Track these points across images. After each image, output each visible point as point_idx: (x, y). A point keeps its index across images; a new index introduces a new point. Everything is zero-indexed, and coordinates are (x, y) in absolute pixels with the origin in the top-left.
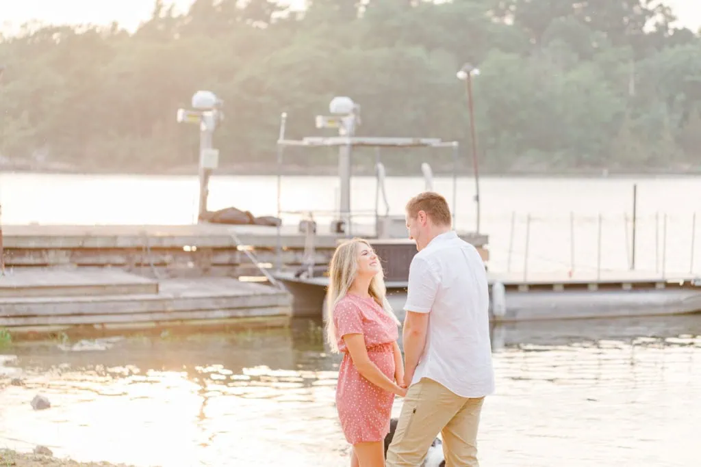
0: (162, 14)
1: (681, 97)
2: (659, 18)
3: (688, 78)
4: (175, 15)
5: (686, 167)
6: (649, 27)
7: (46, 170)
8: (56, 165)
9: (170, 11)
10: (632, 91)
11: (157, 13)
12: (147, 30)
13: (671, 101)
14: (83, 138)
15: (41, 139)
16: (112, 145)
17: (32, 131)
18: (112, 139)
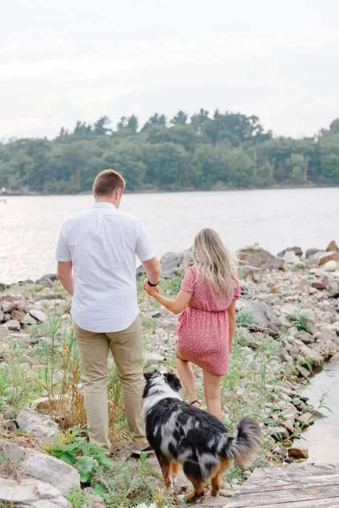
0: (64, 133)
1: (274, 159)
2: (257, 130)
3: (276, 152)
4: (69, 133)
5: (278, 186)
6: (254, 133)
7: (28, 195)
8: (32, 193)
9: (67, 133)
10: (255, 157)
11: (62, 133)
12: (58, 140)
13: (270, 160)
14: (42, 182)
15: (25, 183)
16: (54, 184)
17: (21, 180)
18: (54, 182)
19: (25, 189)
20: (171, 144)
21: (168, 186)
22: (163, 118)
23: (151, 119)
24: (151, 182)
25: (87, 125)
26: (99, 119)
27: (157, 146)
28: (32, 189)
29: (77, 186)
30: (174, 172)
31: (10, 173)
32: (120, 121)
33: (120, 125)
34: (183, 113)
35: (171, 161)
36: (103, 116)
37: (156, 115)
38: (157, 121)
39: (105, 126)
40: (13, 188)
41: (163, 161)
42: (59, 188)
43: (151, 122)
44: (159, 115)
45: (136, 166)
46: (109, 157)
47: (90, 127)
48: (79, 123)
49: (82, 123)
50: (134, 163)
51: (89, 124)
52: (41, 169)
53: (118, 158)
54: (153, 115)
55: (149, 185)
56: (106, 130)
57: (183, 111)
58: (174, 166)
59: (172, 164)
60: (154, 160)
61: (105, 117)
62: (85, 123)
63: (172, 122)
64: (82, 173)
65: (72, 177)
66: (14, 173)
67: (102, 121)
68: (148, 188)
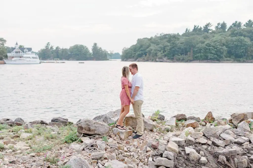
4: (190, 32)
7: (166, 62)
8: (168, 61)
9: (189, 31)
11: (186, 31)
12: (184, 35)
14: (173, 56)
15: (165, 56)
16: (179, 57)
17: (163, 54)
18: (179, 56)
19: (165, 59)
20: (242, 37)
21: (239, 59)
22: (240, 23)
23: (233, 24)
24: (230, 57)
25: (199, 27)
26: (206, 24)
27: (234, 38)
28: (169, 59)
29: (191, 58)
30: (243, 52)
31: (158, 51)
32: (217, 25)
33: (217, 27)
34: (251, 21)
35: (241, 46)
36: (208, 23)
37: (236, 22)
38: (237, 25)
39: (209, 28)
40: (159, 58)
41: (237, 46)
42: (181, 59)
43: (233, 26)
44: (238, 22)
45: (222, 49)
46: (208, 43)
47: (201, 28)
48: (195, 26)
49: (197, 27)
50: (220, 47)
51: (201, 27)
52: (173, 49)
53: (212, 44)
54: (234, 22)
55: (228, 59)
56: (209, 30)
57: (251, 20)
58: (243, 49)
59: (242, 48)
60: (232, 45)
61: (209, 23)
62: (198, 26)
63: (244, 26)
64: (194, 51)
65: (189, 53)
66: (160, 51)
67: (208, 25)
68: (227, 60)
